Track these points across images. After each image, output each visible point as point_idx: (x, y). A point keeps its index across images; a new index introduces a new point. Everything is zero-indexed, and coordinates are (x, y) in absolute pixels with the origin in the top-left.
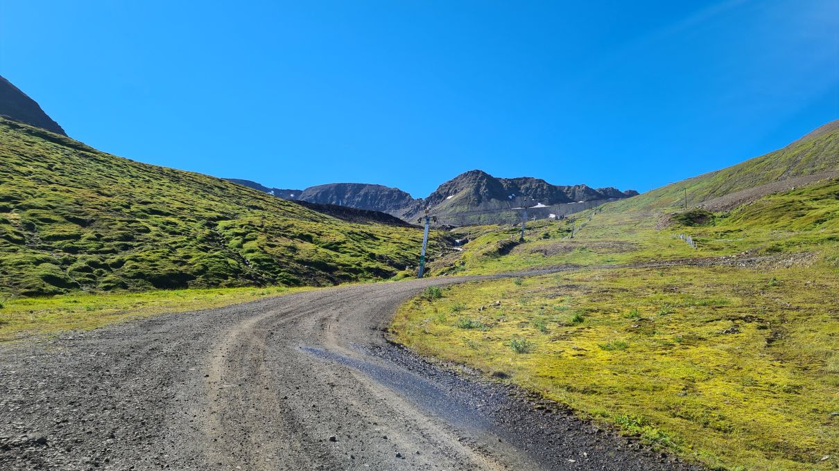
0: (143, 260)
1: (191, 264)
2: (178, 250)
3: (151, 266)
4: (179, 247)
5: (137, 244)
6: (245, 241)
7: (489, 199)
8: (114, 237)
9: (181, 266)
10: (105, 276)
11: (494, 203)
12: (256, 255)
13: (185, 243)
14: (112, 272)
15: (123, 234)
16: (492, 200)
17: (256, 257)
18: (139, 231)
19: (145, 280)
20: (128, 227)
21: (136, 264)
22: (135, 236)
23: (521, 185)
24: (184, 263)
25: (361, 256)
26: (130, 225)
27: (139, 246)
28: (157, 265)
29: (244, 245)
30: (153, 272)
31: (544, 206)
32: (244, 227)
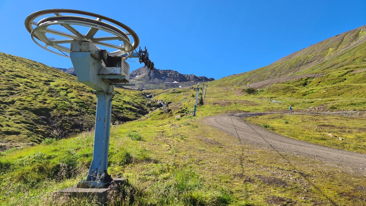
0: (24, 101)
1: (48, 104)
2: (39, 96)
3: (30, 104)
4: (39, 94)
5: (16, 92)
6: (68, 93)
7: (154, 78)
8: (4, 88)
9: (44, 104)
10: (8, 108)
11: (156, 80)
12: (75, 100)
13: (40, 93)
14: (11, 107)
15: (8, 87)
16: (156, 78)
17: (76, 101)
18: (15, 85)
19: (29, 111)
20: (9, 83)
21: (22, 102)
22: (14, 88)
23: (168, 73)
24: (45, 103)
25: (120, 102)
26: (9, 82)
27: (18, 93)
28: (32, 103)
29: (68, 95)
30: (32, 107)
31: (177, 82)
32: (65, 86)
